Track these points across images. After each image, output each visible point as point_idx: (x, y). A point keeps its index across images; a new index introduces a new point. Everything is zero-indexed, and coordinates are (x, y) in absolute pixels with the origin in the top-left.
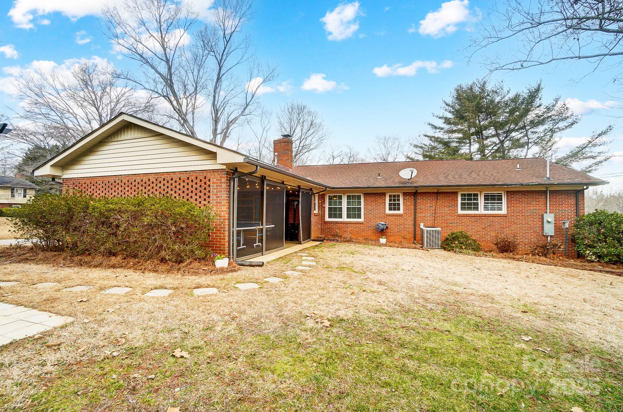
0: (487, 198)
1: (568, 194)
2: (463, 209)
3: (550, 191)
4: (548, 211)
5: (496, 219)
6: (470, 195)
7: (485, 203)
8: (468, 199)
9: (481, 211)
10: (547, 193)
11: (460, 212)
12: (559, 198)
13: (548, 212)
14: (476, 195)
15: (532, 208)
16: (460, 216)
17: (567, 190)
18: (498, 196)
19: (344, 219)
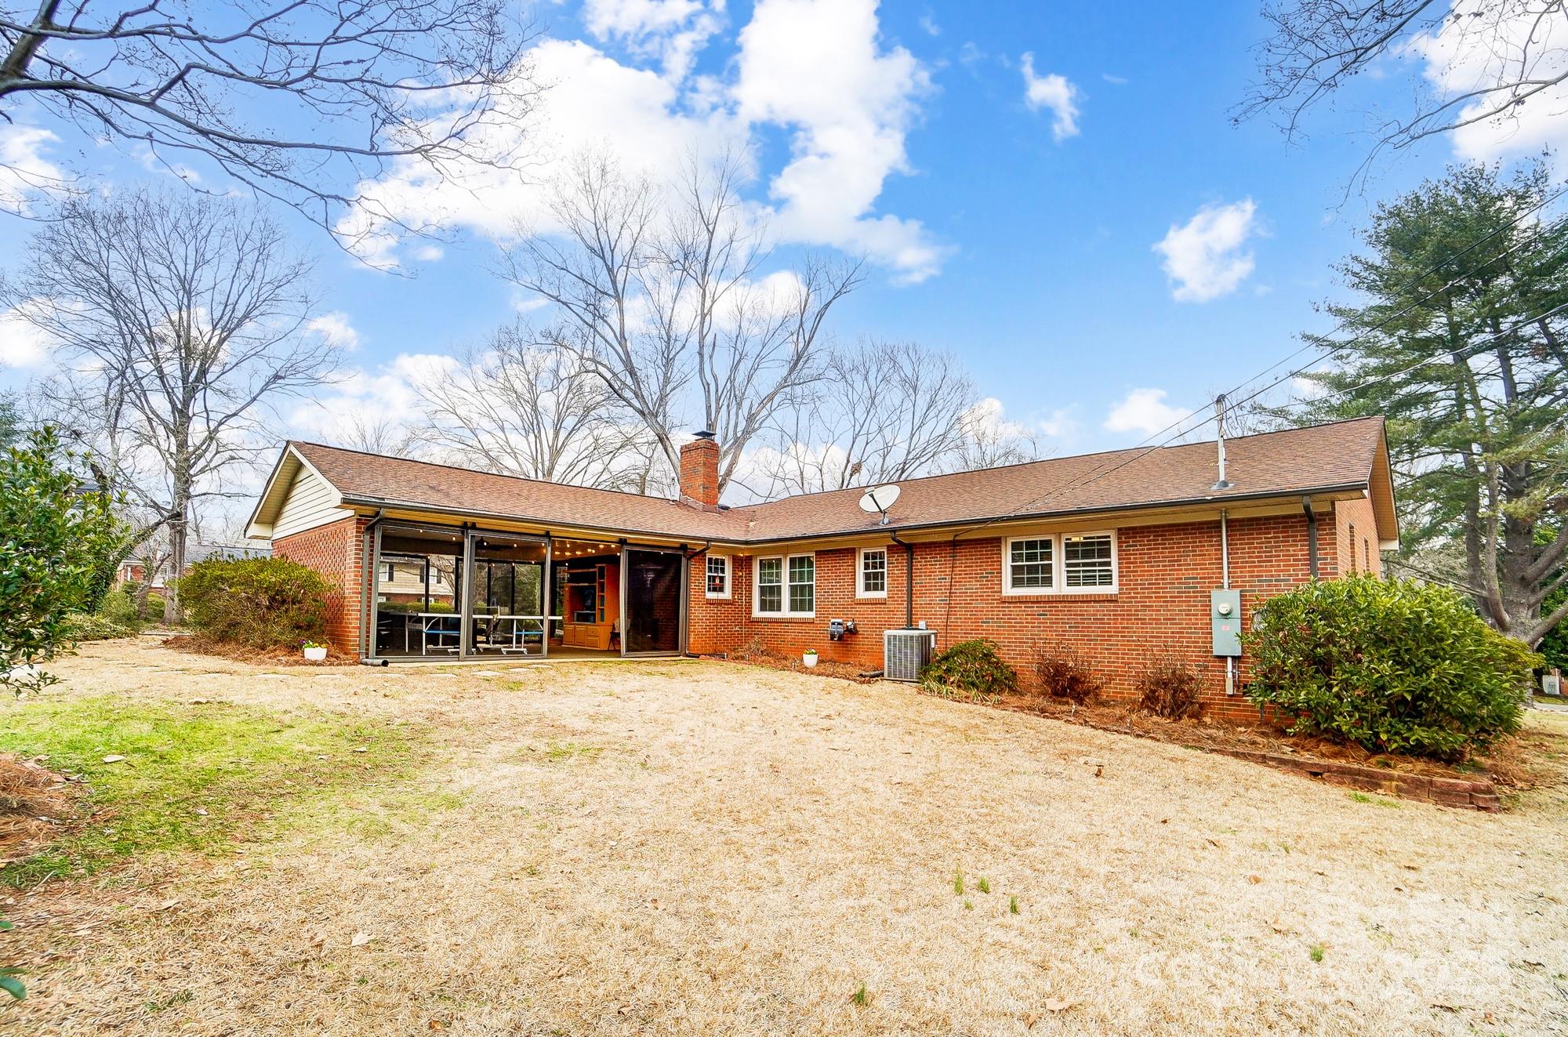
0: (1072, 551)
1: (1285, 530)
2: (1016, 582)
3: (1227, 521)
4: (1226, 581)
5: (1092, 608)
6: (1031, 545)
7: (1068, 565)
8: (1030, 557)
9: (1060, 586)
10: (1221, 527)
11: (1008, 590)
12: (1261, 541)
13: (1226, 586)
14: (1047, 544)
15: (1184, 573)
16: (1005, 601)
17: (1284, 517)
18: (1100, 543)
19: (785, 613)
